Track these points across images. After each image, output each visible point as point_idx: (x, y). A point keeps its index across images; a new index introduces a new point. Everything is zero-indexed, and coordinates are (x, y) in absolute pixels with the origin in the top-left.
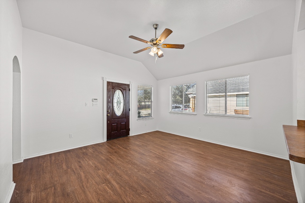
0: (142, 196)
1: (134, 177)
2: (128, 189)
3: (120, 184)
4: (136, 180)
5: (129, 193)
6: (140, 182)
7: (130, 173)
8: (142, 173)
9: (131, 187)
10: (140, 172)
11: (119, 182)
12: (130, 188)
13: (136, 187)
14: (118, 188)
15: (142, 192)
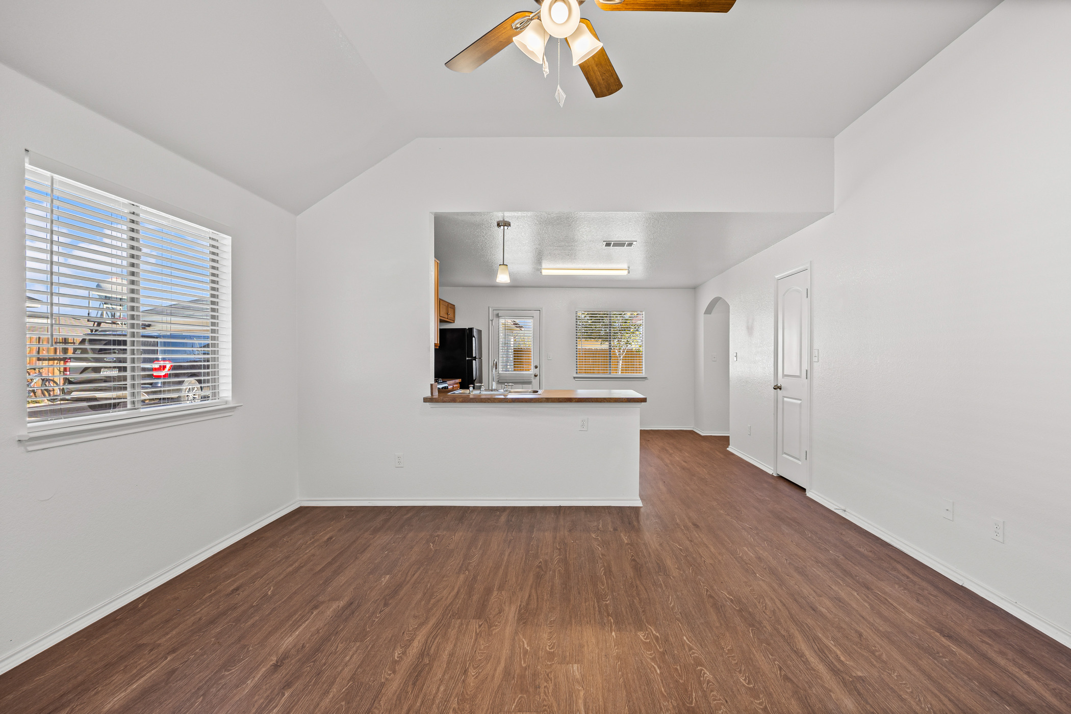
0: (731, 595)
1: (731, 651)
2: (765, 623)
3: (792, 649)
4: (728, 634)
5: (766, 614)
6: (718, 624)
7: (740, 672)
8: (691, 649)
9: (753, 626)
10: (695, 659)
11: (794, 657)
12: (760, 623)
13: (737, 620)
14: (800, 638)
15: (726, 601)
